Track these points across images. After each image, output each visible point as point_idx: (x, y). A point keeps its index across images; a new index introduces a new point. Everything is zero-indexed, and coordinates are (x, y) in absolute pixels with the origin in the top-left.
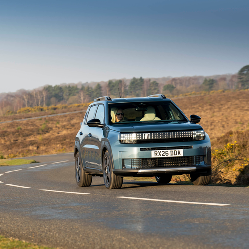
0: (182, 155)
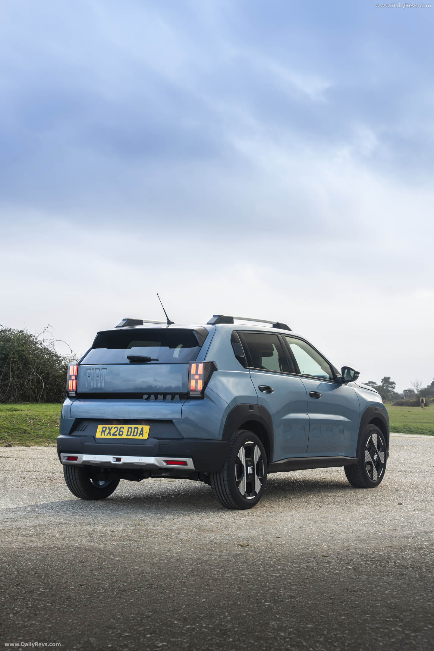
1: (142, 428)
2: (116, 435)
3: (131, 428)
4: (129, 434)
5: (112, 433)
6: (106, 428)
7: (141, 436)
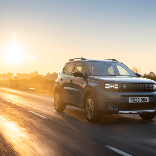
0: (148, 101)
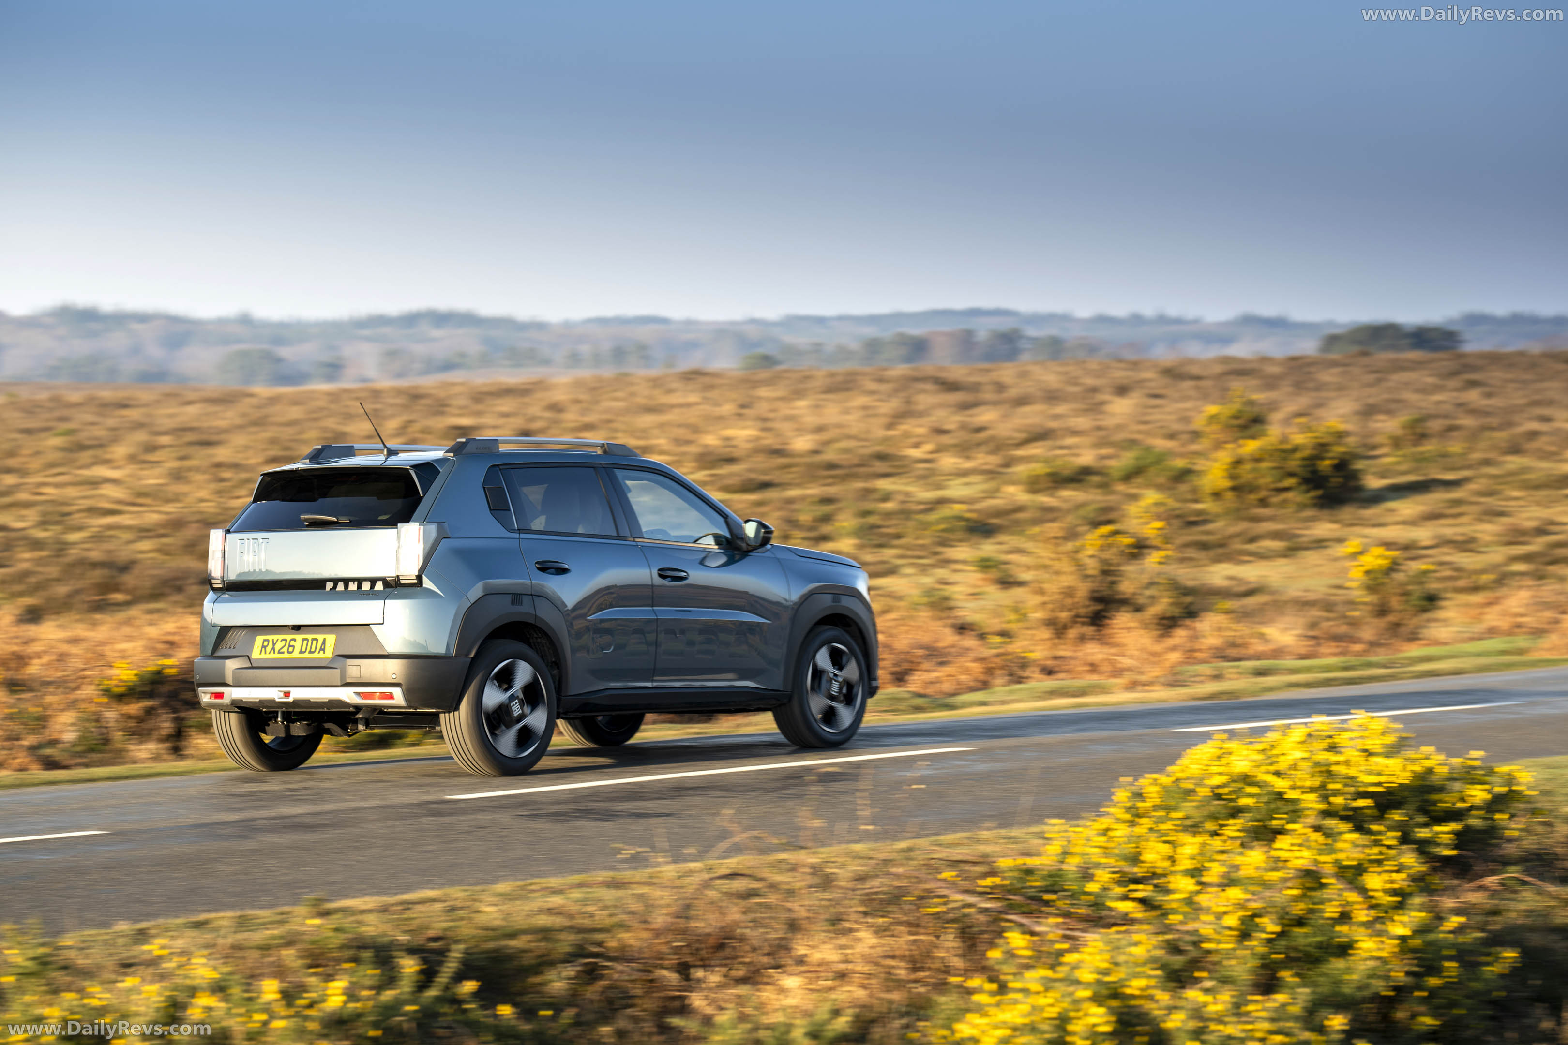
1: (324, 640)
2: (283, 653)
3: (307, 640)
4: (303, 650)
5: (277, 650)
6: (268, 640)
7: (322, 652)
